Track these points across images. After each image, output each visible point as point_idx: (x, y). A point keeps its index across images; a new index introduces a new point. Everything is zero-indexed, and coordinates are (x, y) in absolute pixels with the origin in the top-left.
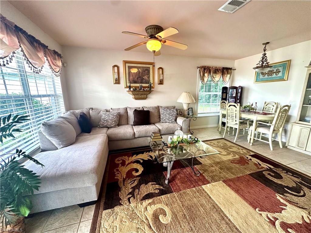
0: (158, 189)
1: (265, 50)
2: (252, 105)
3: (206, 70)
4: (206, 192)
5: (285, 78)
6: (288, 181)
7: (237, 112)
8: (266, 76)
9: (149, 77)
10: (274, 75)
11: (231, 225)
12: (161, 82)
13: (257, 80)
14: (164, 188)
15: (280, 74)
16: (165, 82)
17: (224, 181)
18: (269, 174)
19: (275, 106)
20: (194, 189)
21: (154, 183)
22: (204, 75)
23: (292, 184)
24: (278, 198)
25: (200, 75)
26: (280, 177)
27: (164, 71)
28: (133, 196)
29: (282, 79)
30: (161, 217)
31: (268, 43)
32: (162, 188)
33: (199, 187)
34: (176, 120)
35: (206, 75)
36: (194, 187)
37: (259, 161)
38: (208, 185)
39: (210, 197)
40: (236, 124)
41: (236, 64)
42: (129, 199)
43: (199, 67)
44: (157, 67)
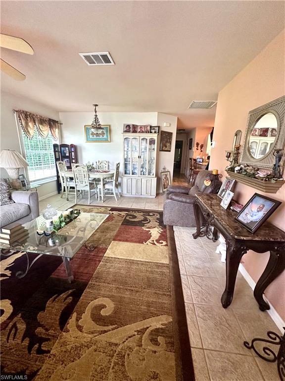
0: (68, 296)
1: (96, 112)
2: (93, 164)
3: (27, 117)
4: (112, 258)
5: (109, 140)
6: (139, 217)
7: (85, 173)
8: (95, 137)
10: (101, 137)
11: (144, 263)
13: (88, 140)
14: (72, 289)
15: (105, 136)
17: (114, 240)
18: (130, 218)
19: (107, 164)
20: (101, 263)
21: (55, 296)
22: (27, 124)
23: (142, 218)
24: (145, 229)
25: (22, 124)
26: (135, 217)
29: (106, 141)
31: (97, 105)
32: (71, 291)
33: (104, 258)
35: (30, 124)
36: (100, 261)
37: (119, 212)
38: (108, 251)
39: (118, 258)
40: (86, 185)
43: (17, 111)
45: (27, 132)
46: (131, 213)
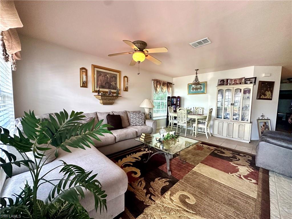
0: (167, 181)
1: (197, 74)
2: (191, 109)
3: (158, 82)
4: (198, 173)
5: (205, 92)
6: (228, 154)
7: (185, 114)
8: (194, 91)
9: (116, 84)
10: (199, 90)
11: (227, 187)
12: (126, 90)
13: (189, 93)
14: (169, 179)
15: (202, 90)
16: (129, 90)
17: (201, 163)
18: (218, 152)
19: (202, 110)
20: (189, 173)
21: (159, 178)
22: (157, 86)
23: (231, 155)
24: (232, 164)
25: (154, 86)
26: (224, 153)
27: (129, 79)
28: (152, 194)
29: (203, 93)
30: (187, 200)
31: (198, 70)
32: (168, 180)
33: (192, 171)
34: (145, 123)
35: (158, 86)
36: (189, 172)
37: (208, 146)
38: (195, 168)
39: (203, 175)
40: (185, 123)
41: (174, 81)
42: (150, 198)
43: (153, 80)
44: (123, 75)
45: (156, 90)
46: (220, 149)
